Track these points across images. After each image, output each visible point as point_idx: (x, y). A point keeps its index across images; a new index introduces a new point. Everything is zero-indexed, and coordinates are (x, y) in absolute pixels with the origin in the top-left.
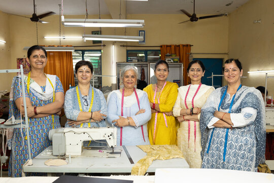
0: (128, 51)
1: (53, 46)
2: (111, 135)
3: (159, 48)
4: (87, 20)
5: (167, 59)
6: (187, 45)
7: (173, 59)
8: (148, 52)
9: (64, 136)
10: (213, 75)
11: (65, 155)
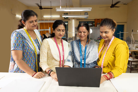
1: (47, 20)
5: (98, 25)
10: (120, 32)
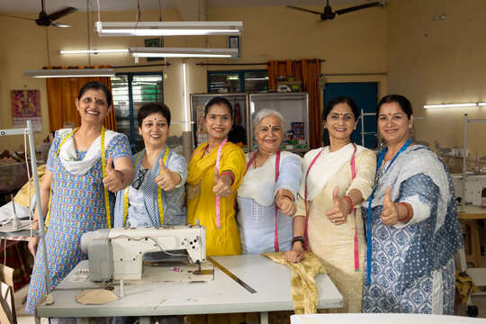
0: (209, 73)
1: (77, 68)
2: (195, 241)
3: (264, 67)
4: (140, 24)
5: (280, 87)
6: (314, 61)
7: (290, 86)
8: (246, 74)
9: (110, 245)
10: (363, 114)
11: (111, 280)
